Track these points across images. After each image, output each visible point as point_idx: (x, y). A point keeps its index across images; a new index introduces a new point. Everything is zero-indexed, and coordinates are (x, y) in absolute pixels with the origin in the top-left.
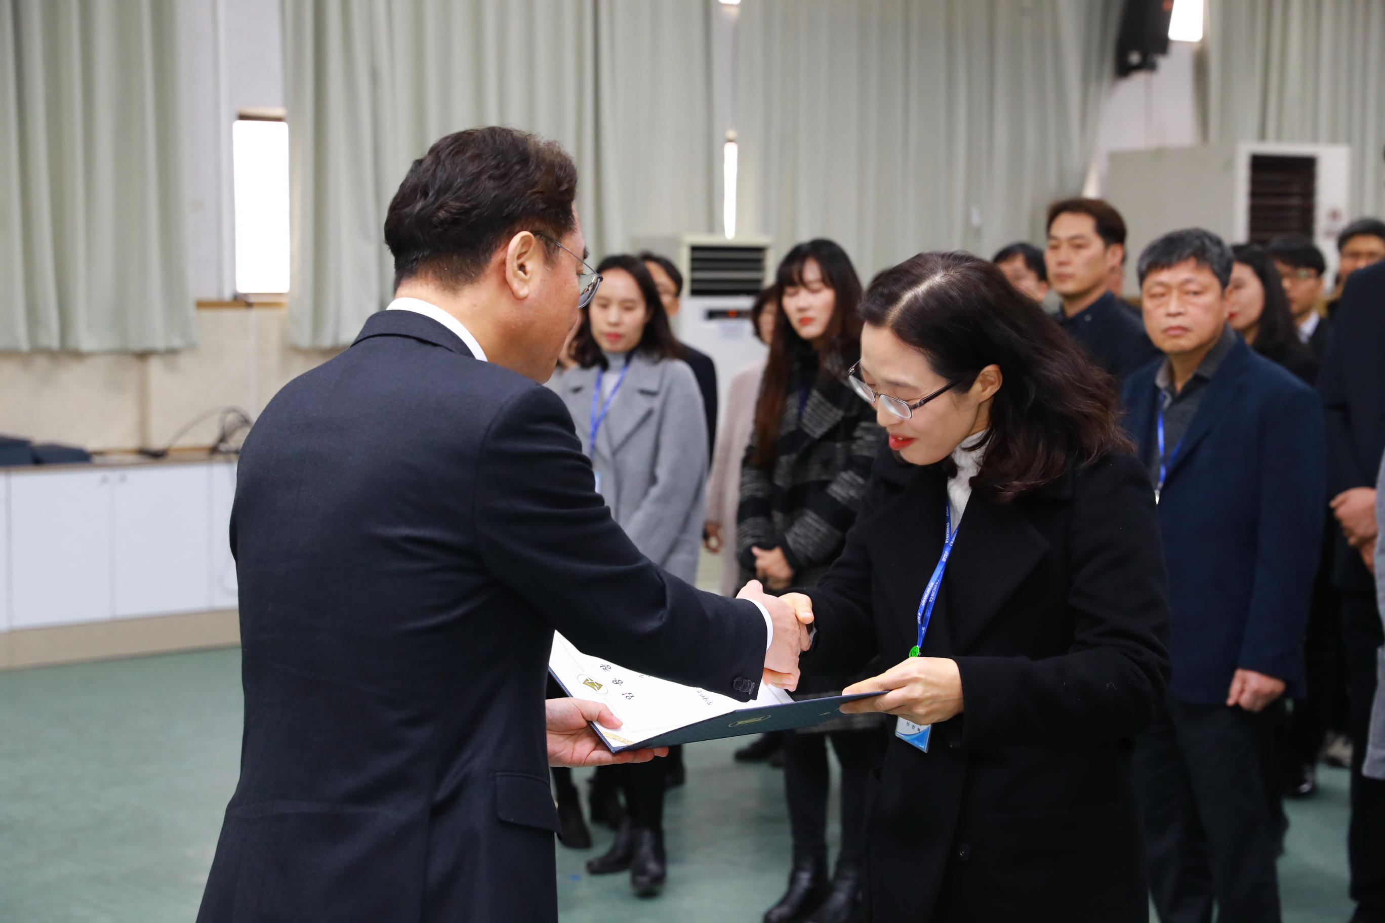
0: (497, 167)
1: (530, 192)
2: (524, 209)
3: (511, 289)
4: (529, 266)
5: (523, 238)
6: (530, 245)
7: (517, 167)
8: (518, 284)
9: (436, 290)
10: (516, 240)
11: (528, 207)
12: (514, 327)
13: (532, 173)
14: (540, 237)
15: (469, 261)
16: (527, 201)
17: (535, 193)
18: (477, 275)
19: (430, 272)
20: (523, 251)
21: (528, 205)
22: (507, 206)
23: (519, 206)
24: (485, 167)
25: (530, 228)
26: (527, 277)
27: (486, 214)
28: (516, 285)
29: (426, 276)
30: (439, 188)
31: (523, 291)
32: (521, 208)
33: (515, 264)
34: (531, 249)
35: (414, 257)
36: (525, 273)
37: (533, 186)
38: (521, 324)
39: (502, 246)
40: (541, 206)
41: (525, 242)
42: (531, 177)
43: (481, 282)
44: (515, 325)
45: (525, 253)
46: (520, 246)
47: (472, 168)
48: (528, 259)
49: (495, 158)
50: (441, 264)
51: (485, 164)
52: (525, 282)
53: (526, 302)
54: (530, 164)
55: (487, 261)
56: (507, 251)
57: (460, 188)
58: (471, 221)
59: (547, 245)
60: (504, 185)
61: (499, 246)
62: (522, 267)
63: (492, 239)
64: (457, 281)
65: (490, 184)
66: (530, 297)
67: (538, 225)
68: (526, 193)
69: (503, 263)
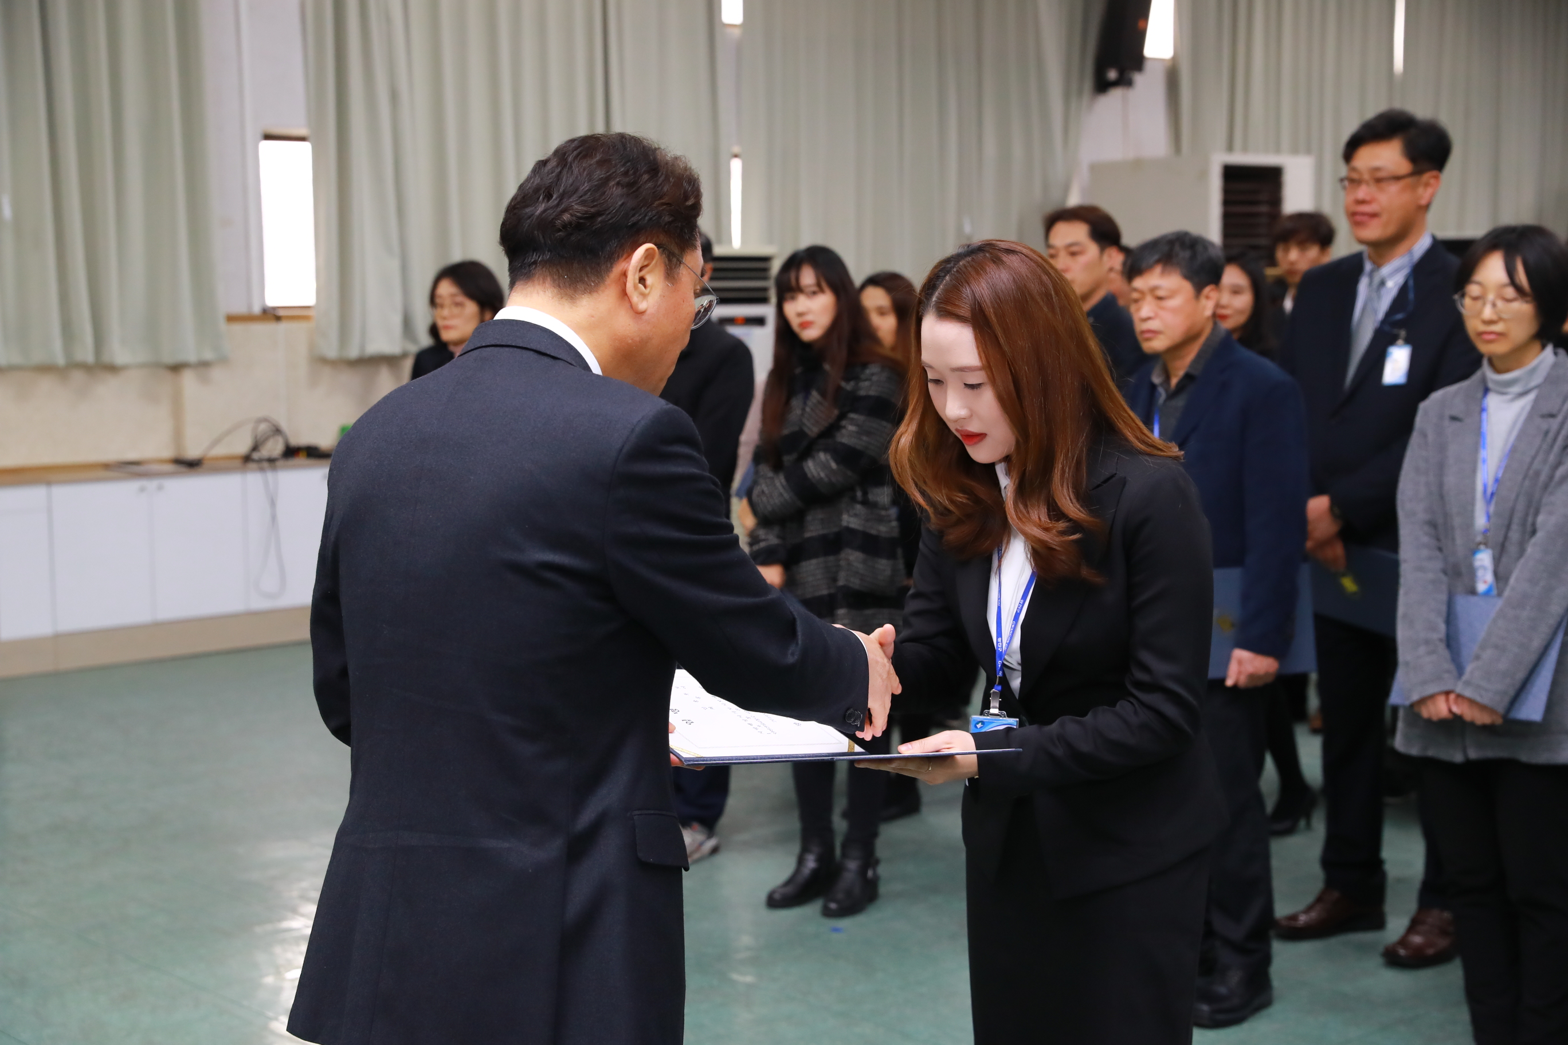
0: (626, 174)
1: (657, 203)
2: (650, 219)
3: (630, 302)
4: (649, 280)
5: (647, 250)
6: (653, 259)
7: (646, 177)
8: (637, 297)
9: (553, 298)
10: (640, 252)
11: (654, 218)
12: (630, 341)
13: (661, 184)
14: (663, 251)
15: (588, 269)
16: (654, 212)
17: (663, 204)
18: (597, 285)
19: (549, 279)
20: (646, 263)
21: (654, 216)
22: (633, 215)
23: (646, 216)
24: (613, 173)
25: (654, 240)
26: (647, 291)
27: (611, 222)
28: (635, 298)
29: (544, 283)
30: (564, 191)
31: (642, 306)
32: (647, 218)
33: (637, 277)
34: (654, 262)
35: (533, 260)
36: (645, 287)
37: (661, 198)
38: (638, 339)
39: (624, 256)
40: (667, 219)
41: (649, 255)
42: (660, 188)
43: (600, 292)
44: (632, 339)
45: (646, 266)
46: (643, 258)
47: (599, 174)
48: (649, 272)
49: (624, 165)
50: (560, 271)
51: (613, 170)
52: (644, 296)
53: (645, 317)
54: (660, 174)
55: (609, 270)
56: (629, 262)
57: (585, 193)
58: (594, 228)
59: (670, 260)
60: (632, 193)
61: (622, 256)
62: (642, 280)
63: (616, 247)
64: (575, 290)
65: (617, 191)
66: (648, 312)
67: (663, 238)
68: (653, 204)
69: (625, 274)
